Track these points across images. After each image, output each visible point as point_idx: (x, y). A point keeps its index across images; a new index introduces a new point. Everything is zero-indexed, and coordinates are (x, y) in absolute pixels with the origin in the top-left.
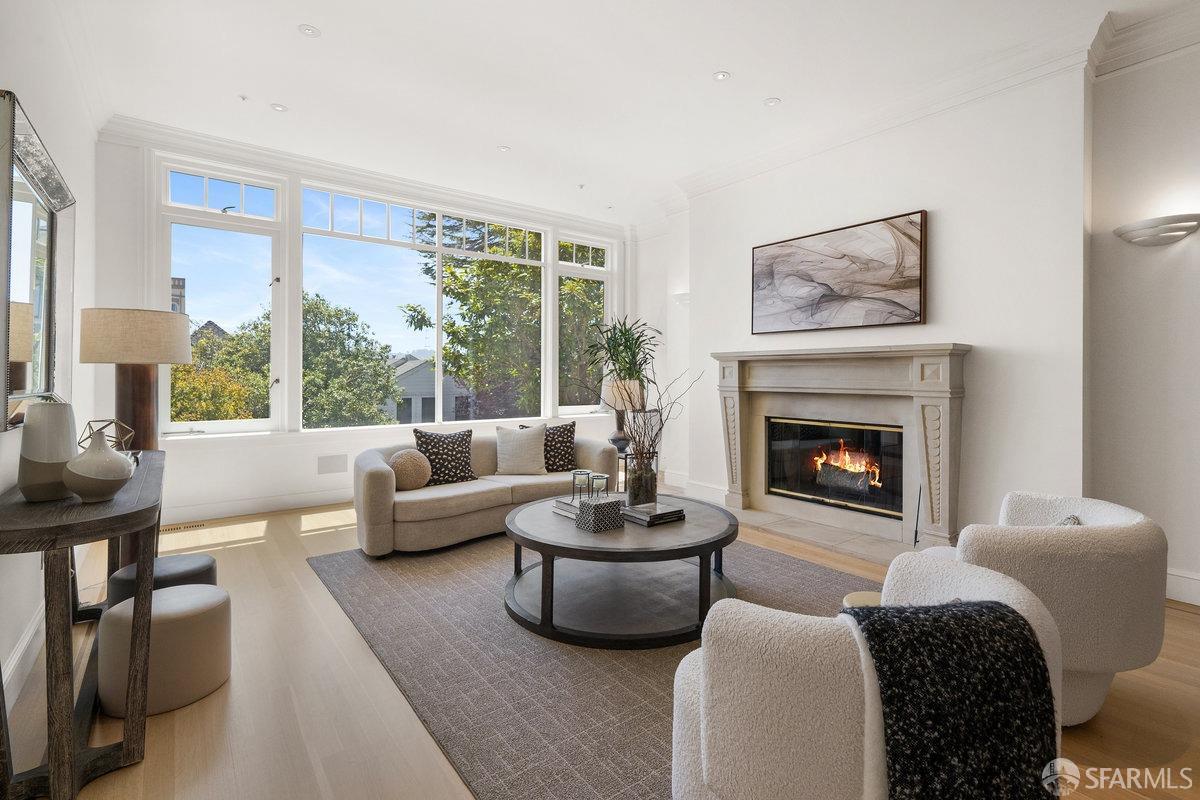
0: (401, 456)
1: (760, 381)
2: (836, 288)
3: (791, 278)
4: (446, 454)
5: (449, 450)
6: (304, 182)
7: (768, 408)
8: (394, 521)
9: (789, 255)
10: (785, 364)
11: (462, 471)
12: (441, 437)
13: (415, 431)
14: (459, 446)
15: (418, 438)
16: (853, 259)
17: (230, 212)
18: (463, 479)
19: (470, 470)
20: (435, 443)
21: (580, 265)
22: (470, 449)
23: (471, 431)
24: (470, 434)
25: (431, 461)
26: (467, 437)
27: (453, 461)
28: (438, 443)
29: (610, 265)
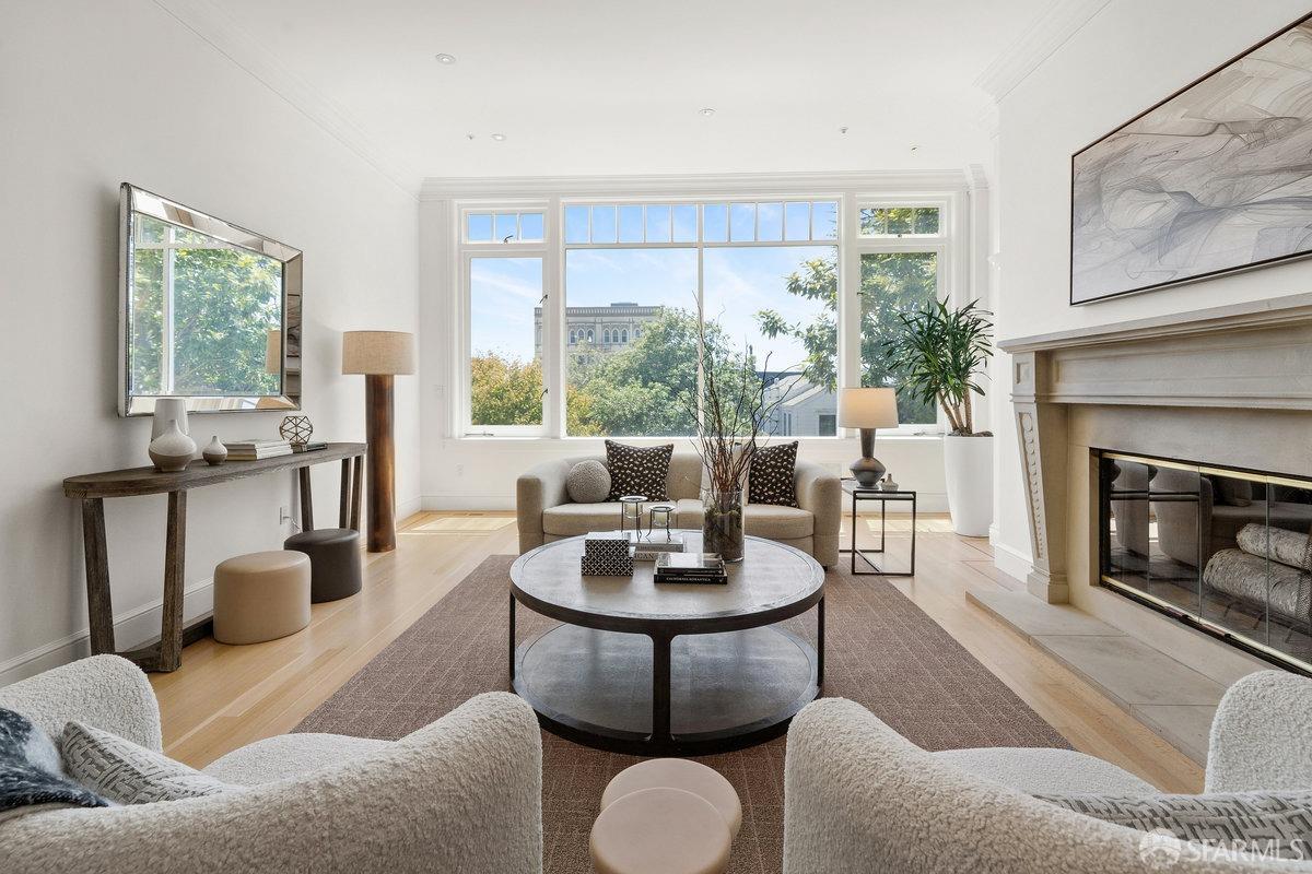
0: (580, 467)
1: (1073, 385)
2: (1201, 196)
3: (1130, 193)
4: (632, 469)
5: (635, 465)
6: (563, 200)
7: (1094, 433)
9: (1124, 153)
10: (1105, 353)
11: (647, 489)
12: (630, 450)
13: (607, 442)
14: (649, 461)
15: (608, 450)
16: (1233, 128)
17: (510, 241)
19: (659, 490)
20: (622, 456)
21: (895, 236)
22: (666, 467)
23: (672, 446)
24: (669, 449)
25: (613, 475)
26: (664, 452)
27: (638, 477)
28: (624, 456)
29: (945, 228)
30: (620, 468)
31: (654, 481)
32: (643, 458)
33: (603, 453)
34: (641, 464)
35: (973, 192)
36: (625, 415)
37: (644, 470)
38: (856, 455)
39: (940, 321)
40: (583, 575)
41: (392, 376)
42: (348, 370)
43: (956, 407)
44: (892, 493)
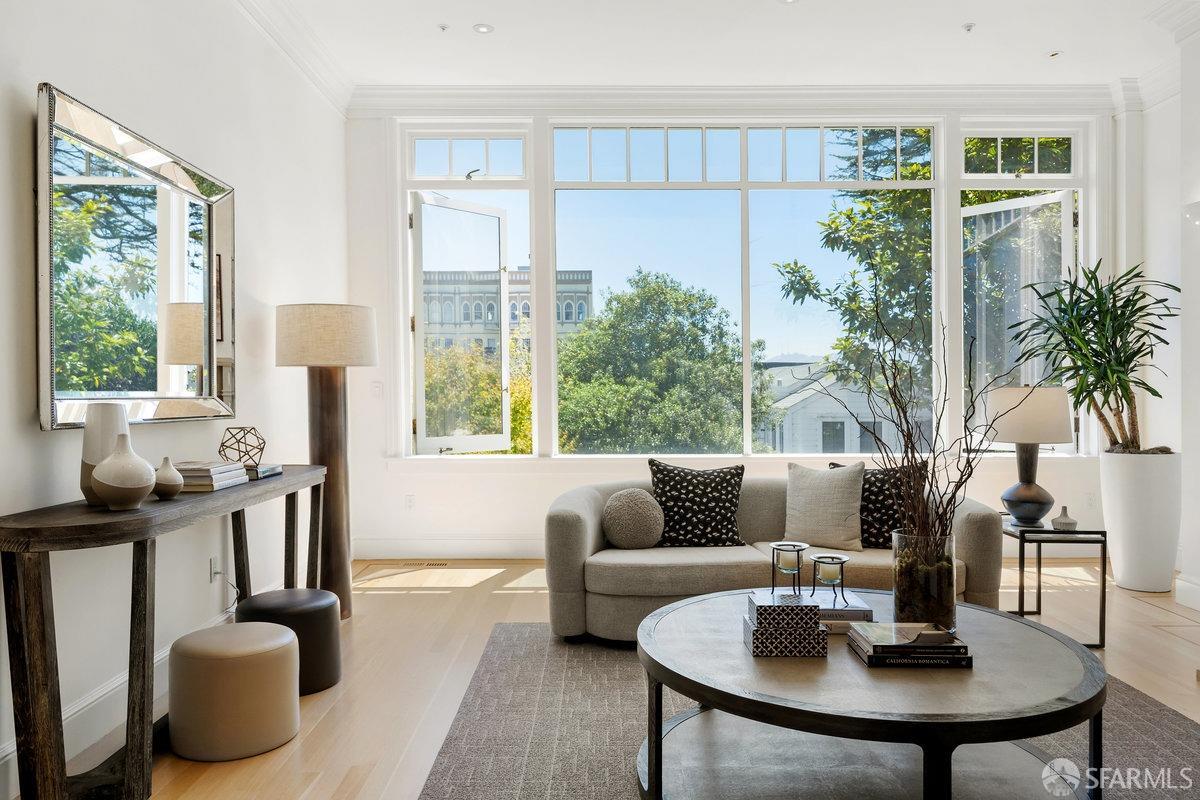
0: (618, 498)
4: (692, 501)
5: (696, 495)
6: (552, 120)
8: (586, 591)
11: (715, 529)
12: (686, 474)
13: (652, 462)
14: (714, 489)
15: (654, 474)
17: (474, 178)
18: (717, 542)
19: (731, 530)
20: (677, 483)
21: (1012, 176)
22: (737, 497)
23: (742, 468)
24: (739, 471)
25: (666, 509)
26: (733, 476)
27: (702, 512)
28: (681, 483)
29: (1081, 166)
30: (676, 499)
31: (724, 517)
32: (706, 485)
33: (646, 477)
34: (705, 494)
35: (1122, 116)
36: (596, 423)
37: (709, 501)
38: (1012, 480)
39: (1087, 294)
40: (756, 656)
41: (344, 369)
42: (284, 360)
43: (1118, 414)
44: (1066, 533)
